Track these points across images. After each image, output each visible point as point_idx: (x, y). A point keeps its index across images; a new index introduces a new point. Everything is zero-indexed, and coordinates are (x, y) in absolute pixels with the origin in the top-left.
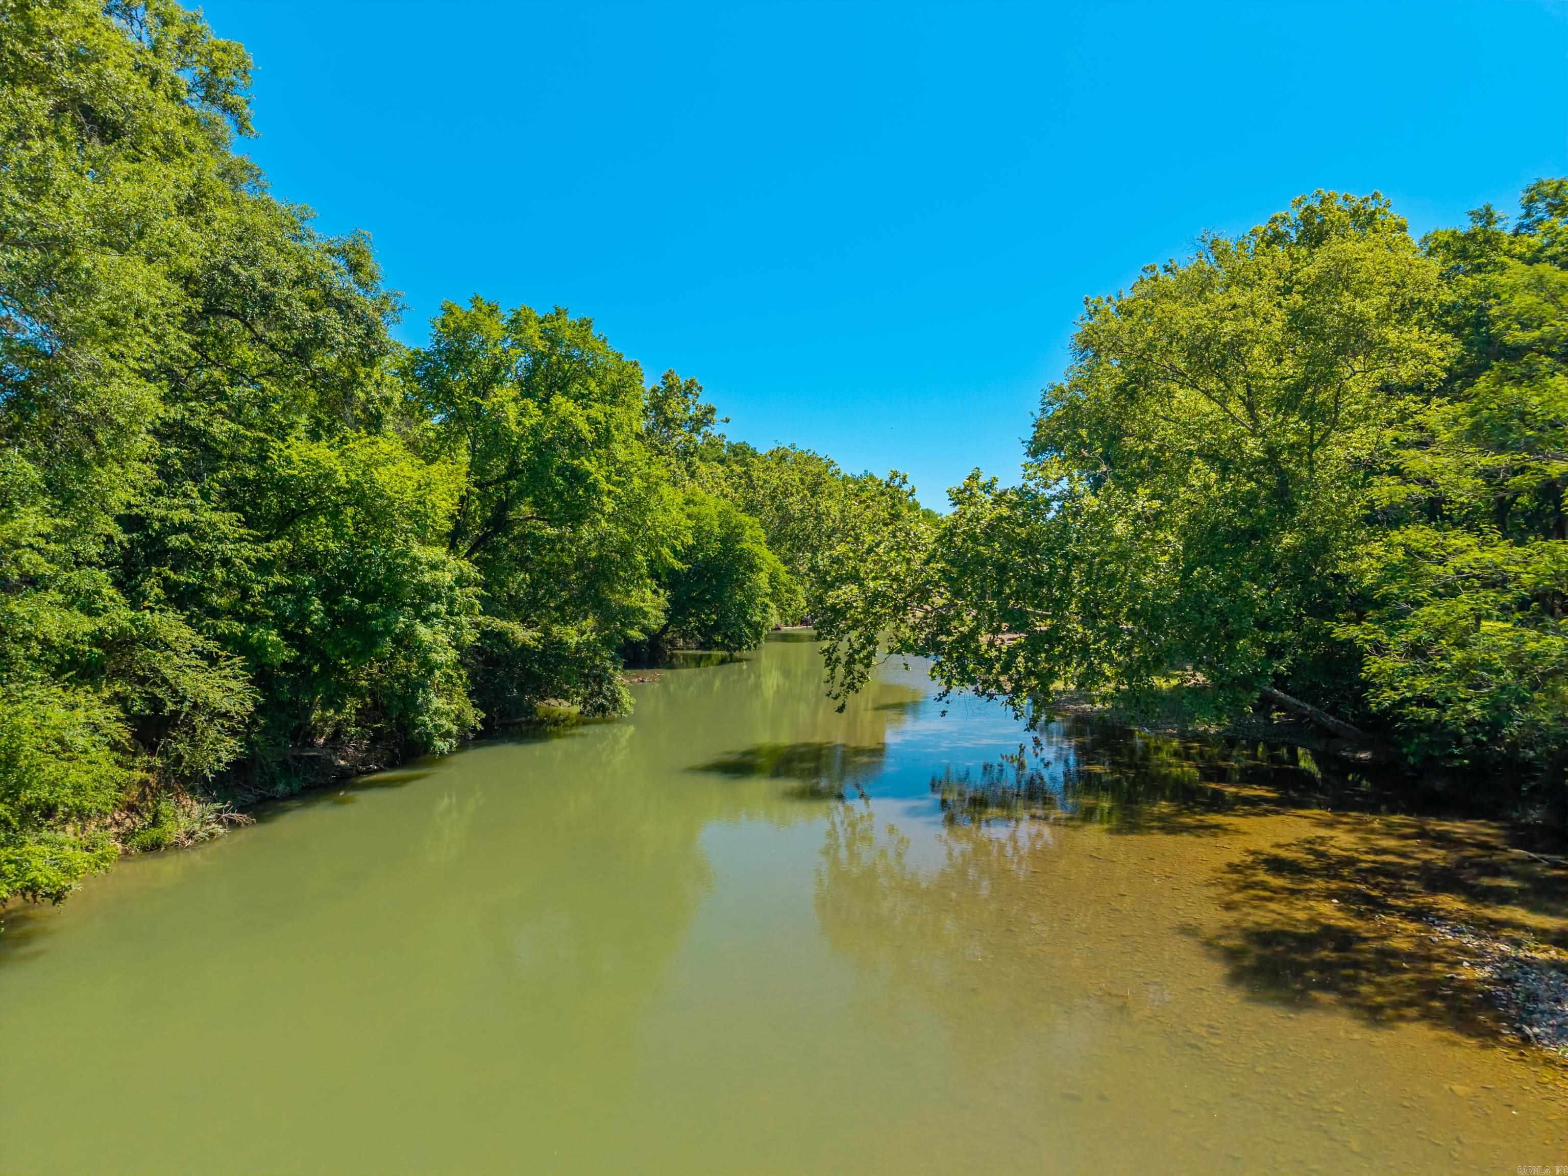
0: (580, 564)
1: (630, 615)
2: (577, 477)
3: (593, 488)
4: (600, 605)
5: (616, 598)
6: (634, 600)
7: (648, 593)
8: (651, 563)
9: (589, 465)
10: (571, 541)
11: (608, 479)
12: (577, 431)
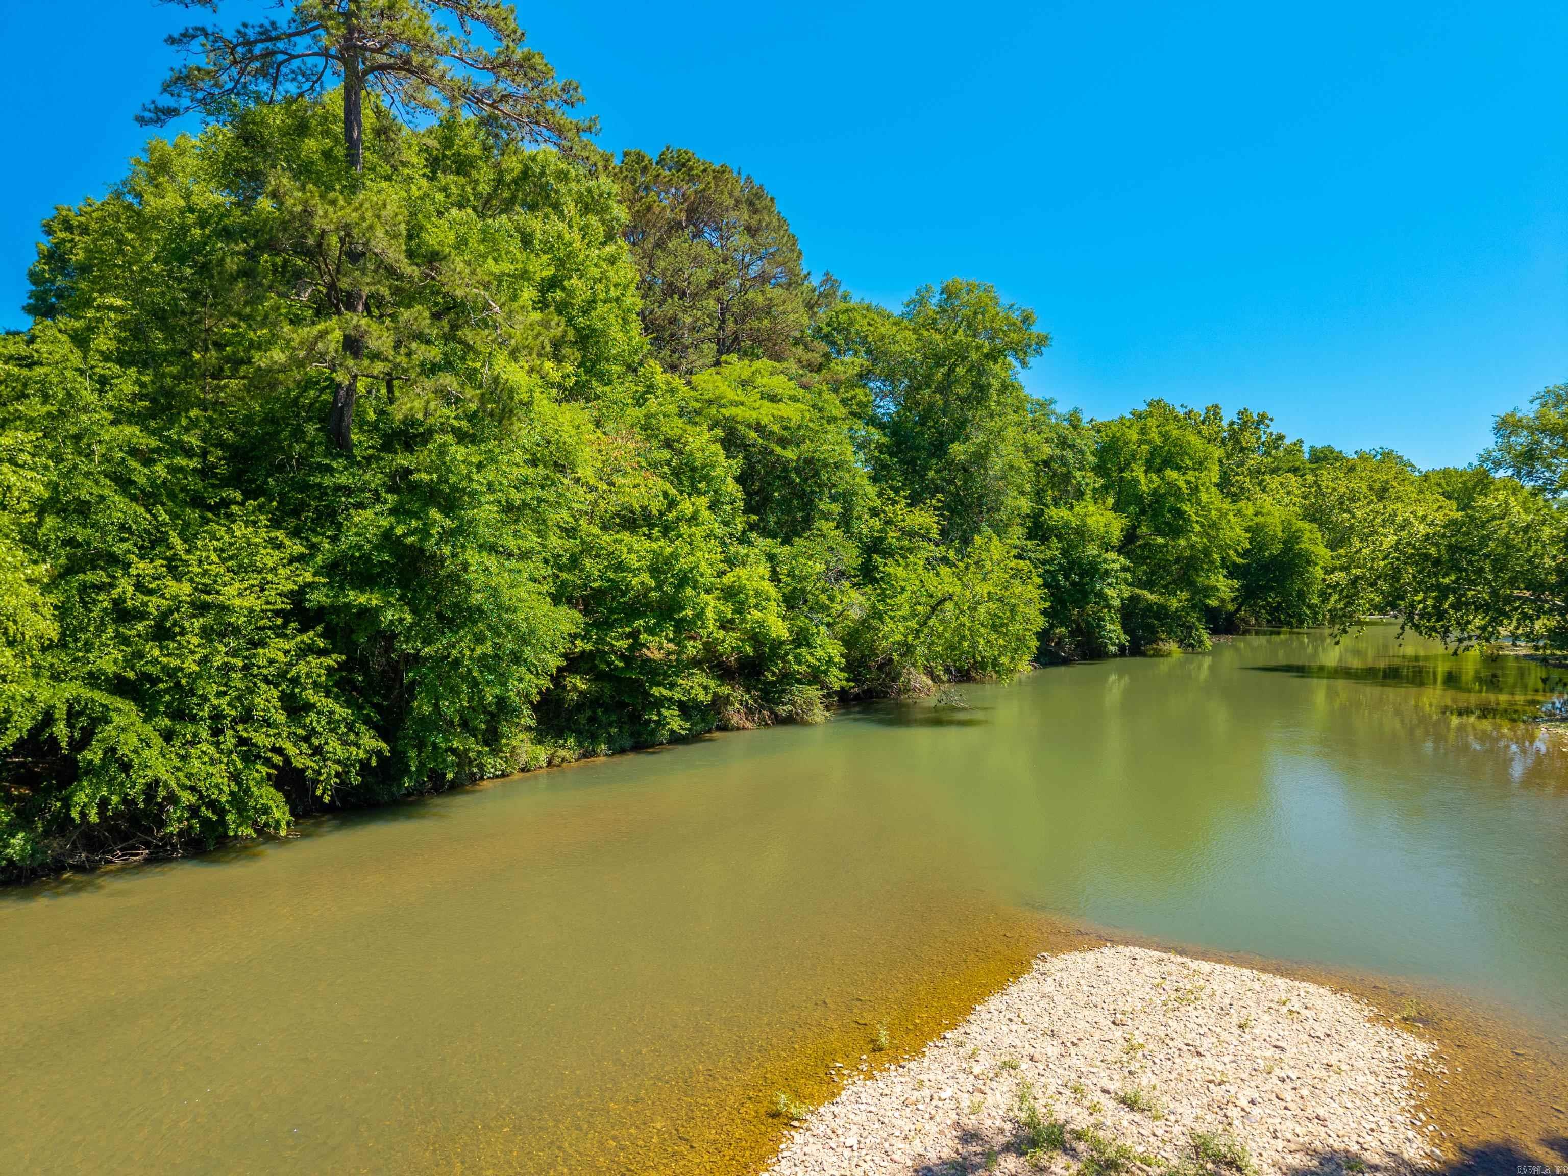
0: (1178, 560)
1: (1209, 591)
2: (1179, 513)
3: (1188, 520)
4: (1190, 584)
5: (1200, 580)
6: (1212, 581)
7: (1221, 577)
8: (1223, 559)
9: (1186, 507)
10: (1173, 547)
11: (1197, 514)
12: (1180, 489)
